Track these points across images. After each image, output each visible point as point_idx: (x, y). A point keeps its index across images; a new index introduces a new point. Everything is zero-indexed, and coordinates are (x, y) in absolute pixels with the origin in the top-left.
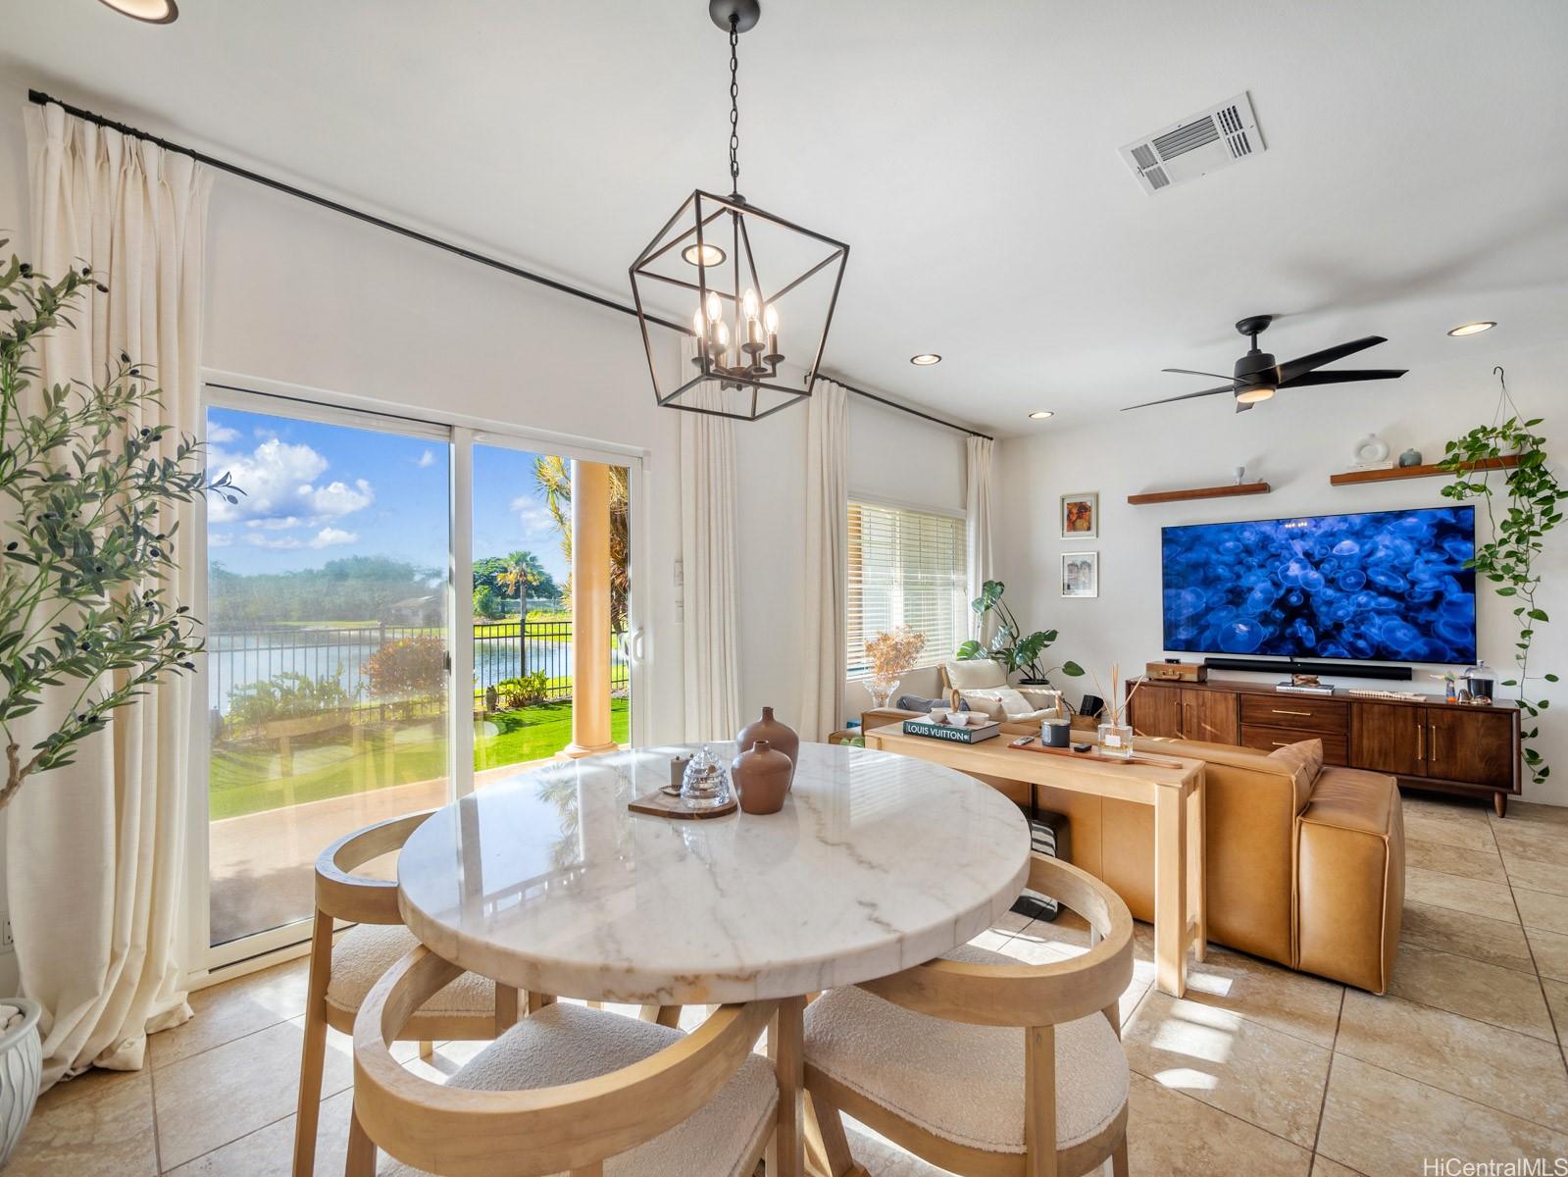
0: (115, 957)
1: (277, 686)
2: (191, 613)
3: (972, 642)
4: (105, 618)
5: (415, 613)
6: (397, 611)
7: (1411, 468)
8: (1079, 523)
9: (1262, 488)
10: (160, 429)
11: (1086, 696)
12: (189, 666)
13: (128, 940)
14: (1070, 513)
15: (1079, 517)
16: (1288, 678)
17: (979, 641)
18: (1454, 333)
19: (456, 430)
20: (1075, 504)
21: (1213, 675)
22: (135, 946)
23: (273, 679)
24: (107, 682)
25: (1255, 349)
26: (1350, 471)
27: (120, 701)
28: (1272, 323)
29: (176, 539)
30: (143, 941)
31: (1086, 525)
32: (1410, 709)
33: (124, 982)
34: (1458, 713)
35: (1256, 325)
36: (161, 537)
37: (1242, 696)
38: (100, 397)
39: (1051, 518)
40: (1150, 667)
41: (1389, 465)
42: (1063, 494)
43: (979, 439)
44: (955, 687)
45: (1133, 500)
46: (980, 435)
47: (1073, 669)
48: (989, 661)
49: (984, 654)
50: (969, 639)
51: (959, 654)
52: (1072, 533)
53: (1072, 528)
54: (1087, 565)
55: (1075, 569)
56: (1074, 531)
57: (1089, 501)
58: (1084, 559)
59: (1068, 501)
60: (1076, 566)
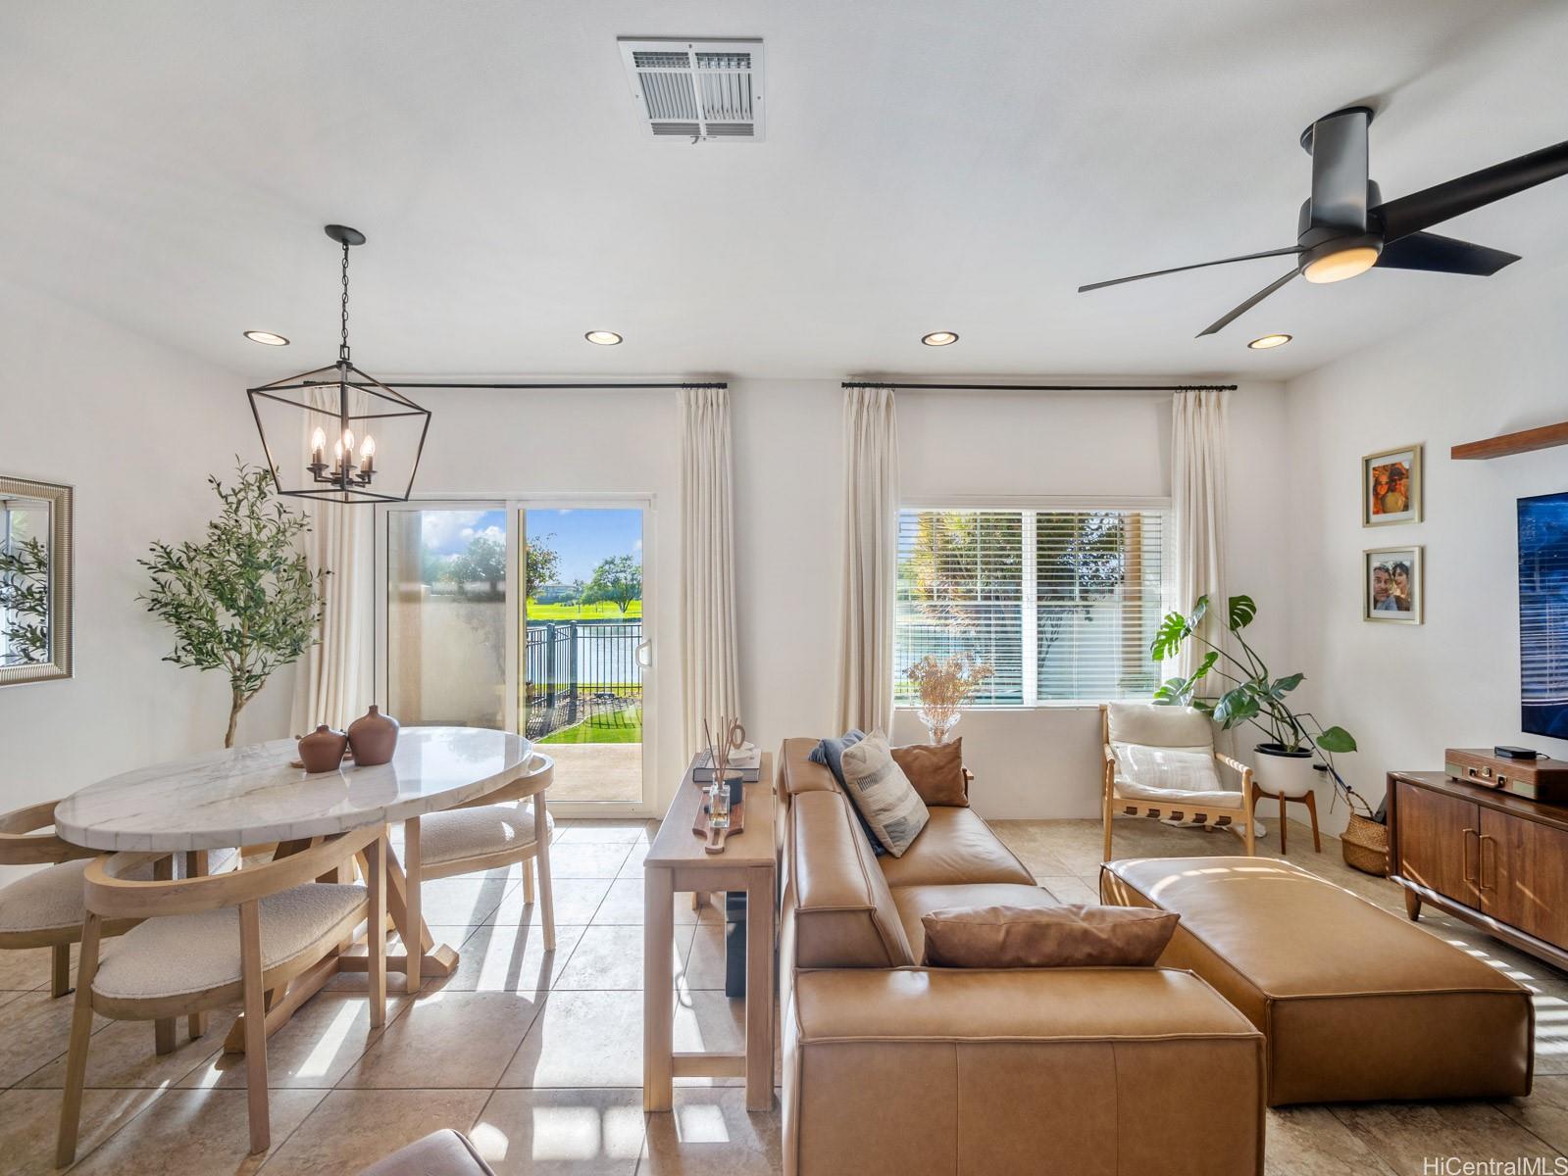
3: (1180, 680)
8: (1391, 498)
14: (1377, 483)
15: (1392, 489)
17: (1190, 680)
19: (507, 502)
20: (1385, 467)
31: (1401, 503)
39: (1350, 491)
40: (1452, 756)
42: (1367, 454)
43: (1191, 394)
44: (1111, 737)
45: (1460, 452)
46: (1200, 388)
47: (1341, 740)
48: (1190, 710)
49: (1188, 697)
50: (1177, 676)
51: (1160, 695)
52: (1381, 517)
53: (1382, 507)
54: (1403, 569)
55: (1385, 576)
56: (1385, 512)
57: (1406, 461)
58: (1398, 558)
59: (1374, 464)
60: (1387, 570)
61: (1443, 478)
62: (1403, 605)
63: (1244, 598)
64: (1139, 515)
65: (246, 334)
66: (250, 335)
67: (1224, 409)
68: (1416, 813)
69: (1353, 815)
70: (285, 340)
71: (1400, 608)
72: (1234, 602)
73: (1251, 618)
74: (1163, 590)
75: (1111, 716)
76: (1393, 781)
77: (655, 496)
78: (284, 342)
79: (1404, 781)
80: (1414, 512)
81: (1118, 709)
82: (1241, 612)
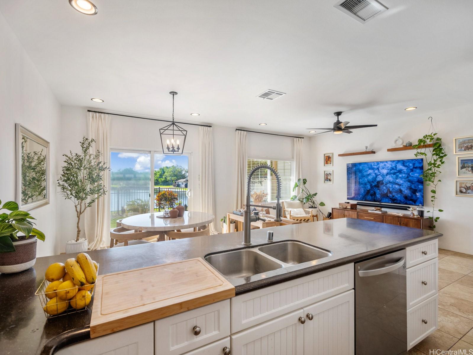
0: (97, 236)
1: (137, 202)
2: (105, 186)
3: (295, 196)
4: (96, 187)
5: (182, 184)
6: (178, 183)
7: (409, 147)
8: (328, 162)
9: (373, 152)
10: (101, 162)
11: (329, 212)
12: (105, 194)
13: (98, 234)
14: (326, 159)
15: (328, 160)
16: (373, 208)
17: (297, 195)
18: (406, 110)
19: (151, 152)
20: (327, 156)
21: (358, 207)
22: (99, 235)
23: (135, 200)
24: (96, 196)
25: (338, 121)
26: (392, 148)
27: (98, 198)
28: (342, 114)
29: (102, 177)
30: (100, 235)
31: (330, 162)
32: (397, 218)
33: (98, 240)
34: (408, 219)
35: (338, 114)
36: (101, 176)
37: (359, 213)
38: (95, 156)
39: (322, 160)
40: (340, 204)
41: (402, 146)
42: (324, 153)
43: (298, 139)
44: (285, 208)
45: (340, 155)
46: (298, 137)
47: (322, 204)
48: (298, 201)
49: (297, 199)
50: (294, 195)
51: (291, 199)
52: (327, 165)
53: (327, 163)
54: (330, 174)
55: (327, 175)
56: (327, 164)
57: (331, 155)
58: (329, 172)
59: (326, 155)
60: (328, 174)
61: (336, 159)
62: (330, 180)
63: (305, 179)
64: (277, 161)
65: (92, 99)
66: (93, 100)
67: (302, 142)
68: (336, 213)
69: (324, 217)
70: (103, 101)
71: (330, 181)
72: (304, 180)
73: (306, 183)
74: (291, 178)
75: (285, 203)
76: (332, 209)
77: (192, 152)
78: (102, 101)
79: (334, 209)
80: (332, 164)
81: (286, 202)
82: (305, 181)
